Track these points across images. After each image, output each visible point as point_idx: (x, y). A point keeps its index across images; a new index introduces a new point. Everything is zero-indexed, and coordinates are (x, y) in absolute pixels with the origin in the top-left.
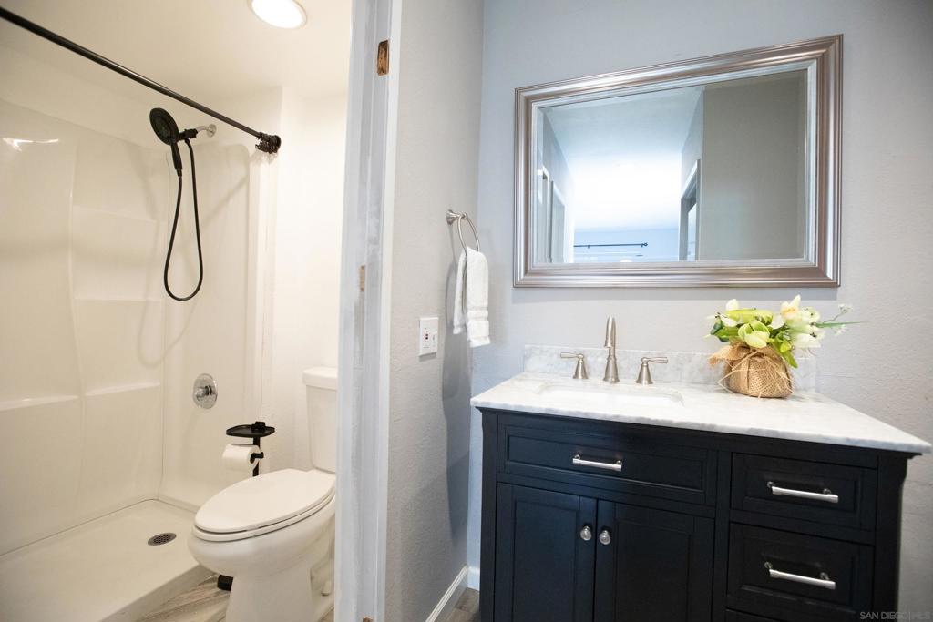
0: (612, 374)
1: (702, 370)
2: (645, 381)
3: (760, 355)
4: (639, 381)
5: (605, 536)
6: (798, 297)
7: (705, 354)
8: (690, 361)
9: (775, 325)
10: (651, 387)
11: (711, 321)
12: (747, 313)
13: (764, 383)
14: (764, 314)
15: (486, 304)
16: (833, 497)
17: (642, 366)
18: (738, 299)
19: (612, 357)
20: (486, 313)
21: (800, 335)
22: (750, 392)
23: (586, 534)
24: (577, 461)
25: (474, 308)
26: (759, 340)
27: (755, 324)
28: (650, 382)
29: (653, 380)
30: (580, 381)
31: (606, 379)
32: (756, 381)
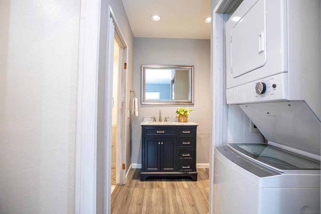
3: (183, 116)
5: (162, 143)
6: (188, 106)
7: (175, 116)
8: (173, 117)
9: (185, 111)
11: (176, 110)
12: (181, 109)
14: (183, 109)
16: (190, 132)
19: (160, 117)
20: (137, 110)
21: (188, 112)
23: (159, 143)
26: (182, 113)
27: (182, 111)
28: (167, 121)
31: (159, 121)
32: (182, 120)
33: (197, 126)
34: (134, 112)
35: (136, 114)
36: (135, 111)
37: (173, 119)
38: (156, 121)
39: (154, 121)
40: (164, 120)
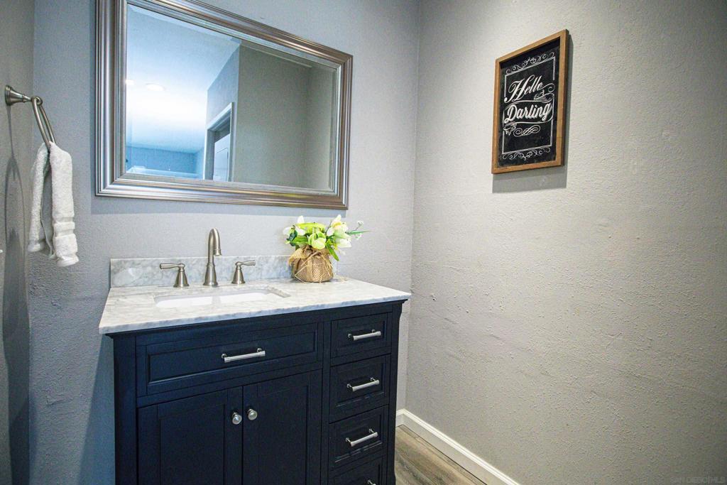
0: (209, 278)
1: (275, 268)
2: (239, 281)
3: (319, 254)
4: (234, 282)
5: (252, 414)
6: (339, 216)
7: (277, 256)
8: (267, 262)
9: (329, 235)
10: (244, 286)
11: (288, 231)
12: (311, 226)
13: (321, 273)
14: (323, 227)
15: (73, 214)
16: (378, 333)
17: (237, 269)
18: (304, 216)
19: (210, 264)
20: (72, 225)
21: (341, 240)
22: (314, 279)
23: (237, 418)
24: (227, 359)
25: (62, 219)
26: (319, 244)
27: (319, 232)
28: (243, 282)
29: (245, 280)
30: (182, 288)
31: (206, 283)
32: (317, 272)
33: (403, 301)
34: (48, 243)
35: (61, 253)
36: (53, 233)
37: (265, 267)
38: (186, 285)
39: (177, 285)
40: (230, 275)
